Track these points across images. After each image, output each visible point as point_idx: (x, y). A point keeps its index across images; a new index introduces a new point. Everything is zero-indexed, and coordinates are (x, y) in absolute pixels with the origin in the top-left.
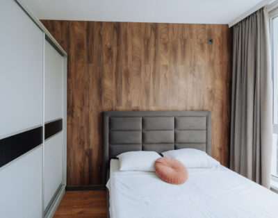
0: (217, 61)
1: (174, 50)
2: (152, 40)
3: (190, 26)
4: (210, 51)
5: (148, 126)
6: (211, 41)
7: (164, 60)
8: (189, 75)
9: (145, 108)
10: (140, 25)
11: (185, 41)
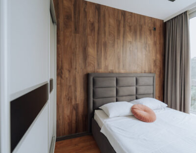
0: (158, 42)
1: (135, 32)
2: (122, 22)
3: (144, 17)
4: (155, 35)
5: (121, 83)
6: (155, 29)
7: (129, 38)
8: (143, 50)
9: (117, 71)
10: (114, 9)
11: (141, 26)
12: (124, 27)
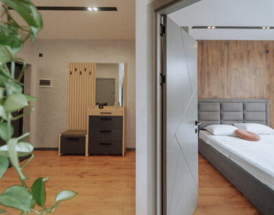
2: (226, 51)
3: (252, 42)
4: (267, 58)
5: (225, 108)
6: (267, 52)
7: (235, 65)
8: (252, 75)
9: (221, 96)
11: (249, 52)
12: (228, 55)
